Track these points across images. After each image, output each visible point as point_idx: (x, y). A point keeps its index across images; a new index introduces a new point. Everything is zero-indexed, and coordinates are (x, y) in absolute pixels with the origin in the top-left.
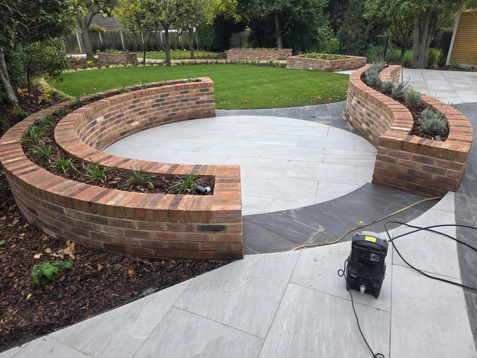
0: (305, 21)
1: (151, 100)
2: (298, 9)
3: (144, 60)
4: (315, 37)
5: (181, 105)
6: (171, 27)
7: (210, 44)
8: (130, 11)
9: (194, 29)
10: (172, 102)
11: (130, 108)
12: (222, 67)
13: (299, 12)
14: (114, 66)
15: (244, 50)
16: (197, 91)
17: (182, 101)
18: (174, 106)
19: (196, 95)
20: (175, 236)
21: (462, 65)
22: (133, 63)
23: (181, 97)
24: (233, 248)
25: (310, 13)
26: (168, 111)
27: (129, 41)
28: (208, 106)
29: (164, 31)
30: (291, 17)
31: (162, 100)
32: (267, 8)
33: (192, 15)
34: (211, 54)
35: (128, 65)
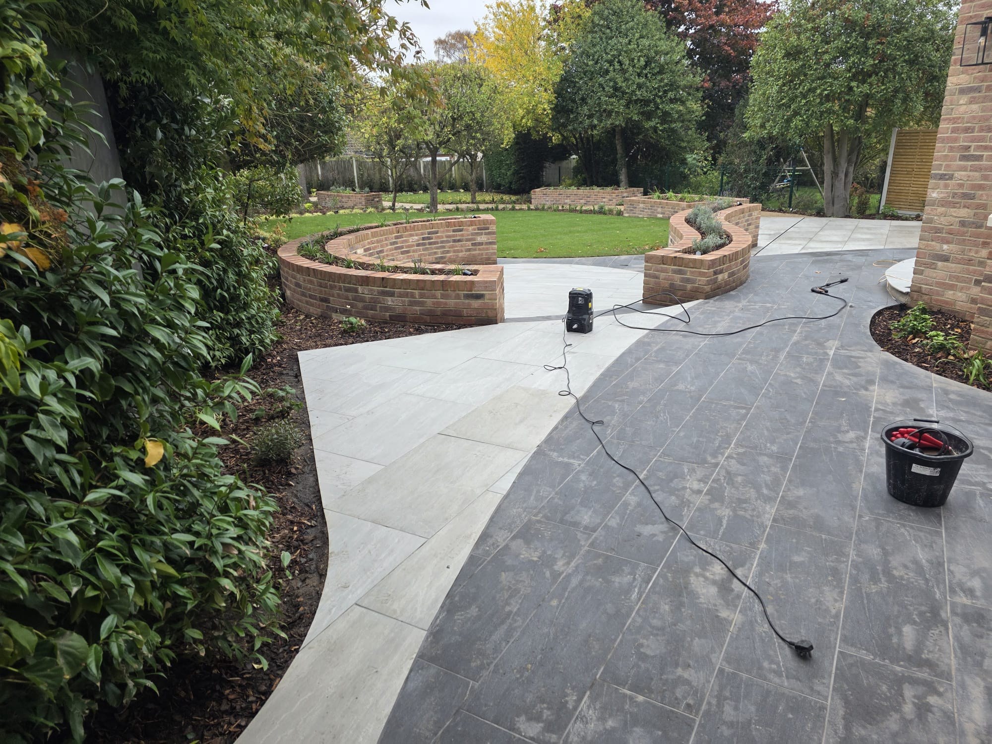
0: (665, 142)
1: (416, 238)
2: (652, 124)
3: (394, 205)
4: (681, 169)
5: (452, 247)
6: (442, 151)
7: (507, 181)
8: (380, 127)
9: (480, 155)
10: (442, 242)
11: (392, 244)
12: (519, 214)
13: (655, 129)
14: (347, 211)
15: (561, 190)
16: (474, 229)
17: (454, 241)
18: (444, 247)
19: (472, 234)
20: (446, 304)
21: (900, 212)
22: (377, 208)
23: (453, 236)
24: (491, 314)
25: (673, 131)
26: (435, 253)
27: (366, 175)
28: (487, 249)
29: (429, 159)
30: (641, 137)
31: (429, 238)
32: (601, 121)
33: (476, 132)
34: (506, 197)
35: (369, 210)
